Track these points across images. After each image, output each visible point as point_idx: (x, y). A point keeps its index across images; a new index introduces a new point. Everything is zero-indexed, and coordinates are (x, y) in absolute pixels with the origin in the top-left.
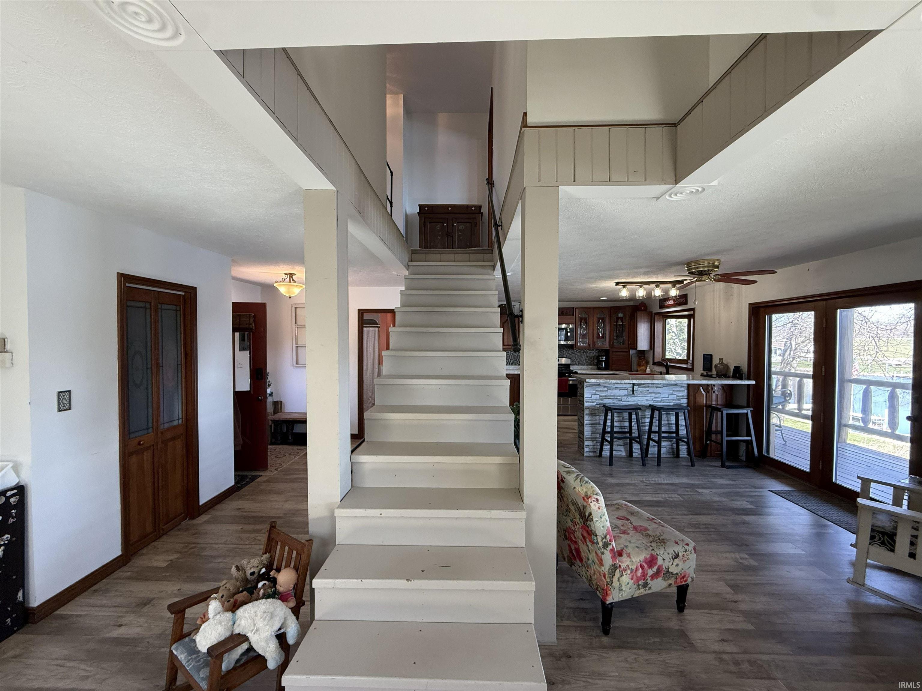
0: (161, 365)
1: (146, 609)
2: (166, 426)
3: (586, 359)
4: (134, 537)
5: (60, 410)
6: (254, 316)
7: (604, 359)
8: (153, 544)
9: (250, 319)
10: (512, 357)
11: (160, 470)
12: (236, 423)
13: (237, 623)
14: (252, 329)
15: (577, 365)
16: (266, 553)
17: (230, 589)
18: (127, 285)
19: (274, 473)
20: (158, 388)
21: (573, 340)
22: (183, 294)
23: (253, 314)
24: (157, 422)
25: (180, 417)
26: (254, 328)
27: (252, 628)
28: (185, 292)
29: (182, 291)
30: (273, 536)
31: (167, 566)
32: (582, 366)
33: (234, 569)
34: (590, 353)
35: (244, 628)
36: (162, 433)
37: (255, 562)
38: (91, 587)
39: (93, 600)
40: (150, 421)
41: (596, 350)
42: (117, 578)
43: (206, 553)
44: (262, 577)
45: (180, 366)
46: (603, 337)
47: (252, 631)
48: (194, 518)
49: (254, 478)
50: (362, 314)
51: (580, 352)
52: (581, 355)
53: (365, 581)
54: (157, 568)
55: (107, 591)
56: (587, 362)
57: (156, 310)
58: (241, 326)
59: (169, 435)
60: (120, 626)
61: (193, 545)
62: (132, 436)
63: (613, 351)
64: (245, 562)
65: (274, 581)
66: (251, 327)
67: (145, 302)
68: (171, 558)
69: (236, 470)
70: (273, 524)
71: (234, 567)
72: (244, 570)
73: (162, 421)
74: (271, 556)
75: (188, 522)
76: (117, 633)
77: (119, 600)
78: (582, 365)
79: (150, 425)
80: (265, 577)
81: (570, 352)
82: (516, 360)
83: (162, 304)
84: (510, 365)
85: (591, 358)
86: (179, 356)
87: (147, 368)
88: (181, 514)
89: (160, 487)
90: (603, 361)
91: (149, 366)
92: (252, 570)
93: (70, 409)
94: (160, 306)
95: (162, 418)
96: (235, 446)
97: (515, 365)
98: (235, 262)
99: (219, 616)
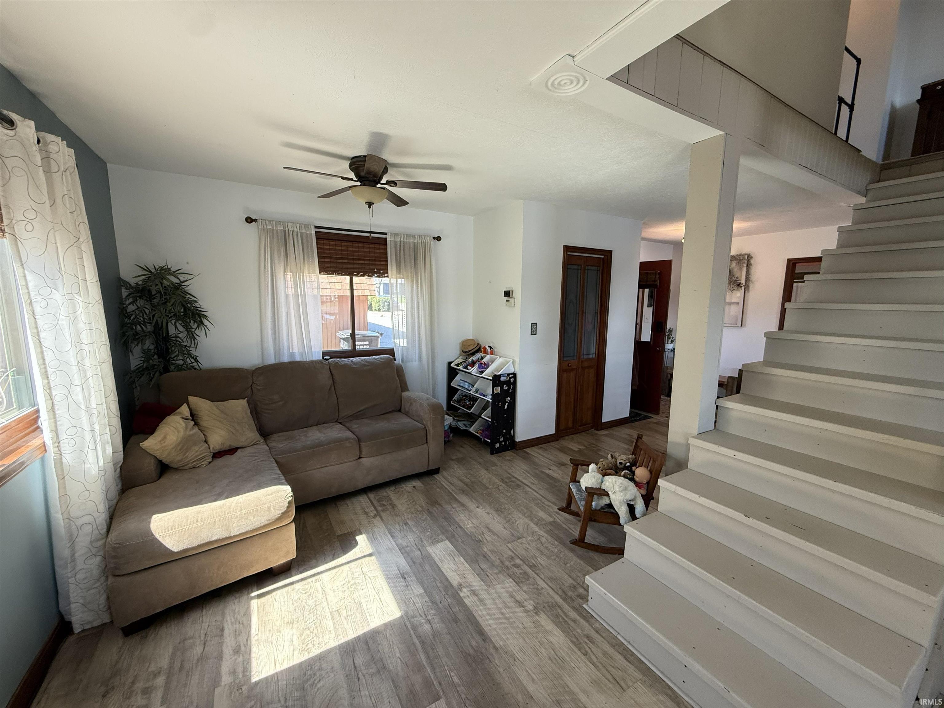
0: (584, 312)
1: (563, 467)
2: (585, 357)
4: (562, 427)
5: (532, 334)
6: (660, 274)
8: (572, 436)
9: (655, 276)
11: (579, 387)
12: (635, 367)
13: (604, 482)
14: (656, 285)
16: (632, 455)
17: (604, 466)
18: (569, 253)
19: (664, 419)
20: (582, 329)
22: (603, 257)
23: (659, 271)
24: (580, 353)
25: (594, 353)
26: (658, 284)
27: (612, 490)
28: (604, 255)
29: (602, 255)
30: (638, 444)
31: (577, 451)
33: (609, 456)
35: (608, 487)
36: (582, 361)
37: (624, 457)
38: (540, 445)
39: (540, 451)
40: (576, 351)
42: (552, 446)
43: (601, 453)
44: (626, 468)
45: (596, 314)
47: (612, 491)
48: (598, 430)
49: (646, 418)
50: (794, 265)
53: (701, 498)
54: (571, 449)
55: (546, 450)
57: (584, 270)
58: (648, 283)
59: (586, 364)
60: (550, 469)
61: (594, 446)
62: (565, 359)
64: (617, 455)
65: (633, 473)
66: (656, 283)
67: (578, 265)
68: (580, 447)
69: (631, 407)
70: (640, 436)
71: (610, 455)
72: (616, 459)
73: (582, 353)
74: (636, 458)
75: (593, 430)
76: (548, 471)
77: (551, 457)
79: (576, 354)
80: (629, 468)
83: (588, 266)
86: (597, 306)
87: (576, 313)
88: (590, 424)
89: (578, 399)
91: (578, 312)
92: (621, 461)
93: (536, 334)
94: (587, 268)
95: (582, 352)
96: (632, 385)
98: (646, 225)
99: (594, 473)
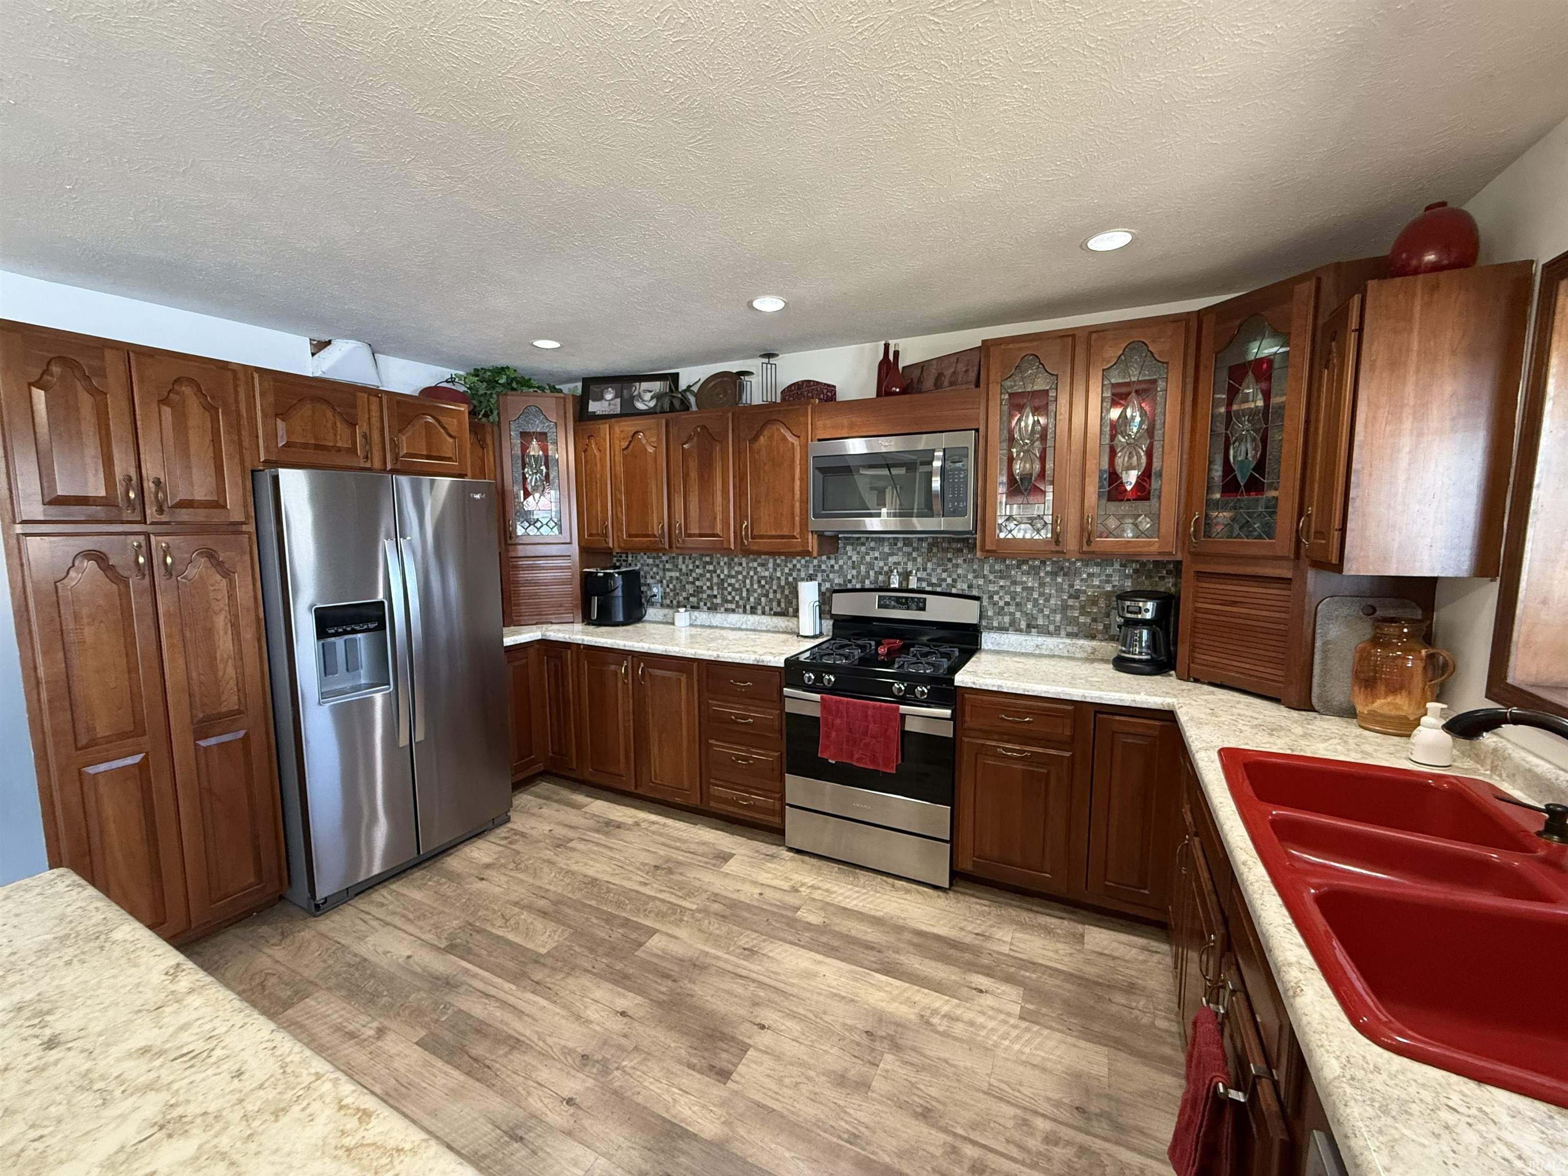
3: (1065, 608)
7: (1148, 616)
10: (752, 585)
15: (1019, 630)
21: (963, 513)
32: (1041, 640)
34: (1090, 575)
41: (1124, 566)
46: (1143, 491)
51: (1034, 571)
52: (1042, 585)
56: (1073, 621)
63: (1200, 575)
78: (1044, 631)
81: (987, 568)
82: (767, 596)
84: (745, 612)
85: (1094, 601)
90: (1144, 623)
97: (764, 613)
